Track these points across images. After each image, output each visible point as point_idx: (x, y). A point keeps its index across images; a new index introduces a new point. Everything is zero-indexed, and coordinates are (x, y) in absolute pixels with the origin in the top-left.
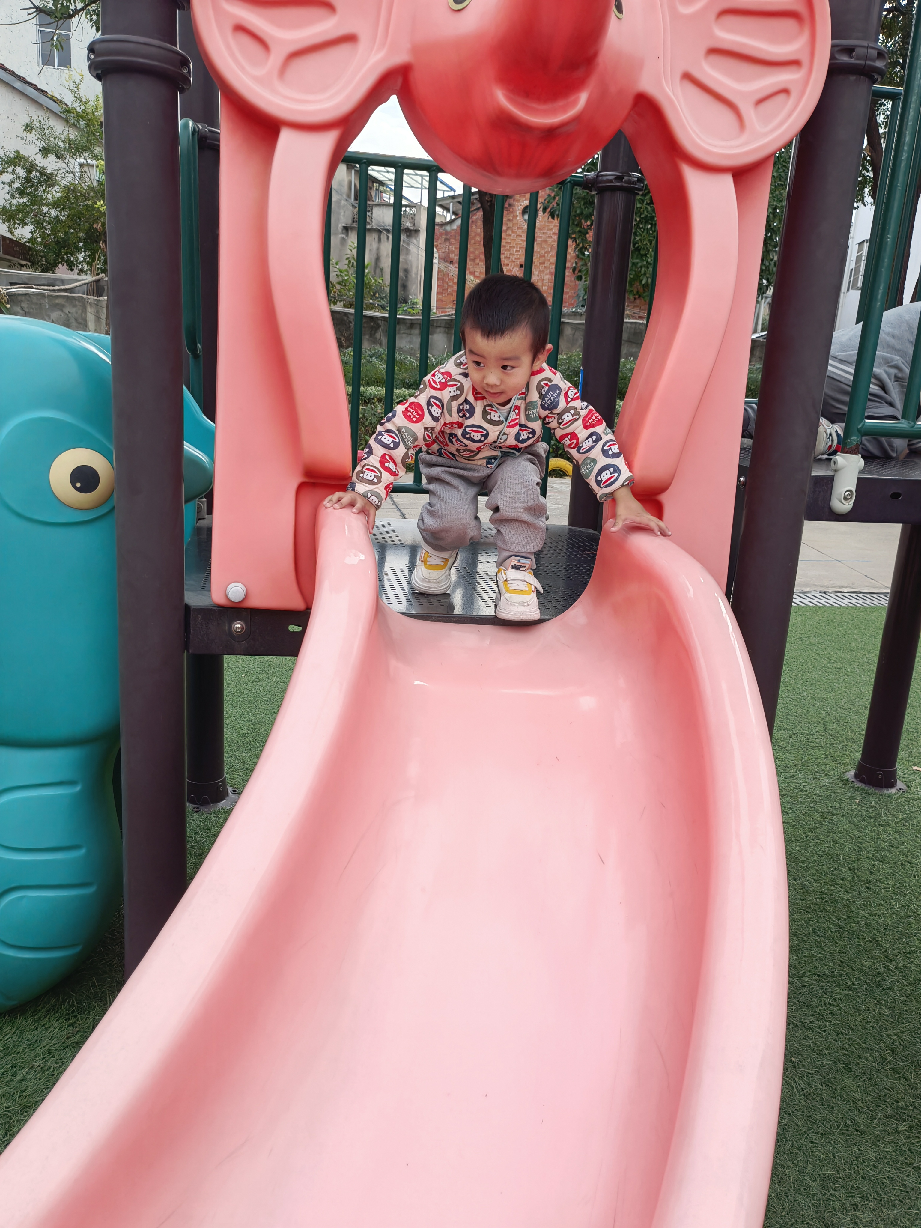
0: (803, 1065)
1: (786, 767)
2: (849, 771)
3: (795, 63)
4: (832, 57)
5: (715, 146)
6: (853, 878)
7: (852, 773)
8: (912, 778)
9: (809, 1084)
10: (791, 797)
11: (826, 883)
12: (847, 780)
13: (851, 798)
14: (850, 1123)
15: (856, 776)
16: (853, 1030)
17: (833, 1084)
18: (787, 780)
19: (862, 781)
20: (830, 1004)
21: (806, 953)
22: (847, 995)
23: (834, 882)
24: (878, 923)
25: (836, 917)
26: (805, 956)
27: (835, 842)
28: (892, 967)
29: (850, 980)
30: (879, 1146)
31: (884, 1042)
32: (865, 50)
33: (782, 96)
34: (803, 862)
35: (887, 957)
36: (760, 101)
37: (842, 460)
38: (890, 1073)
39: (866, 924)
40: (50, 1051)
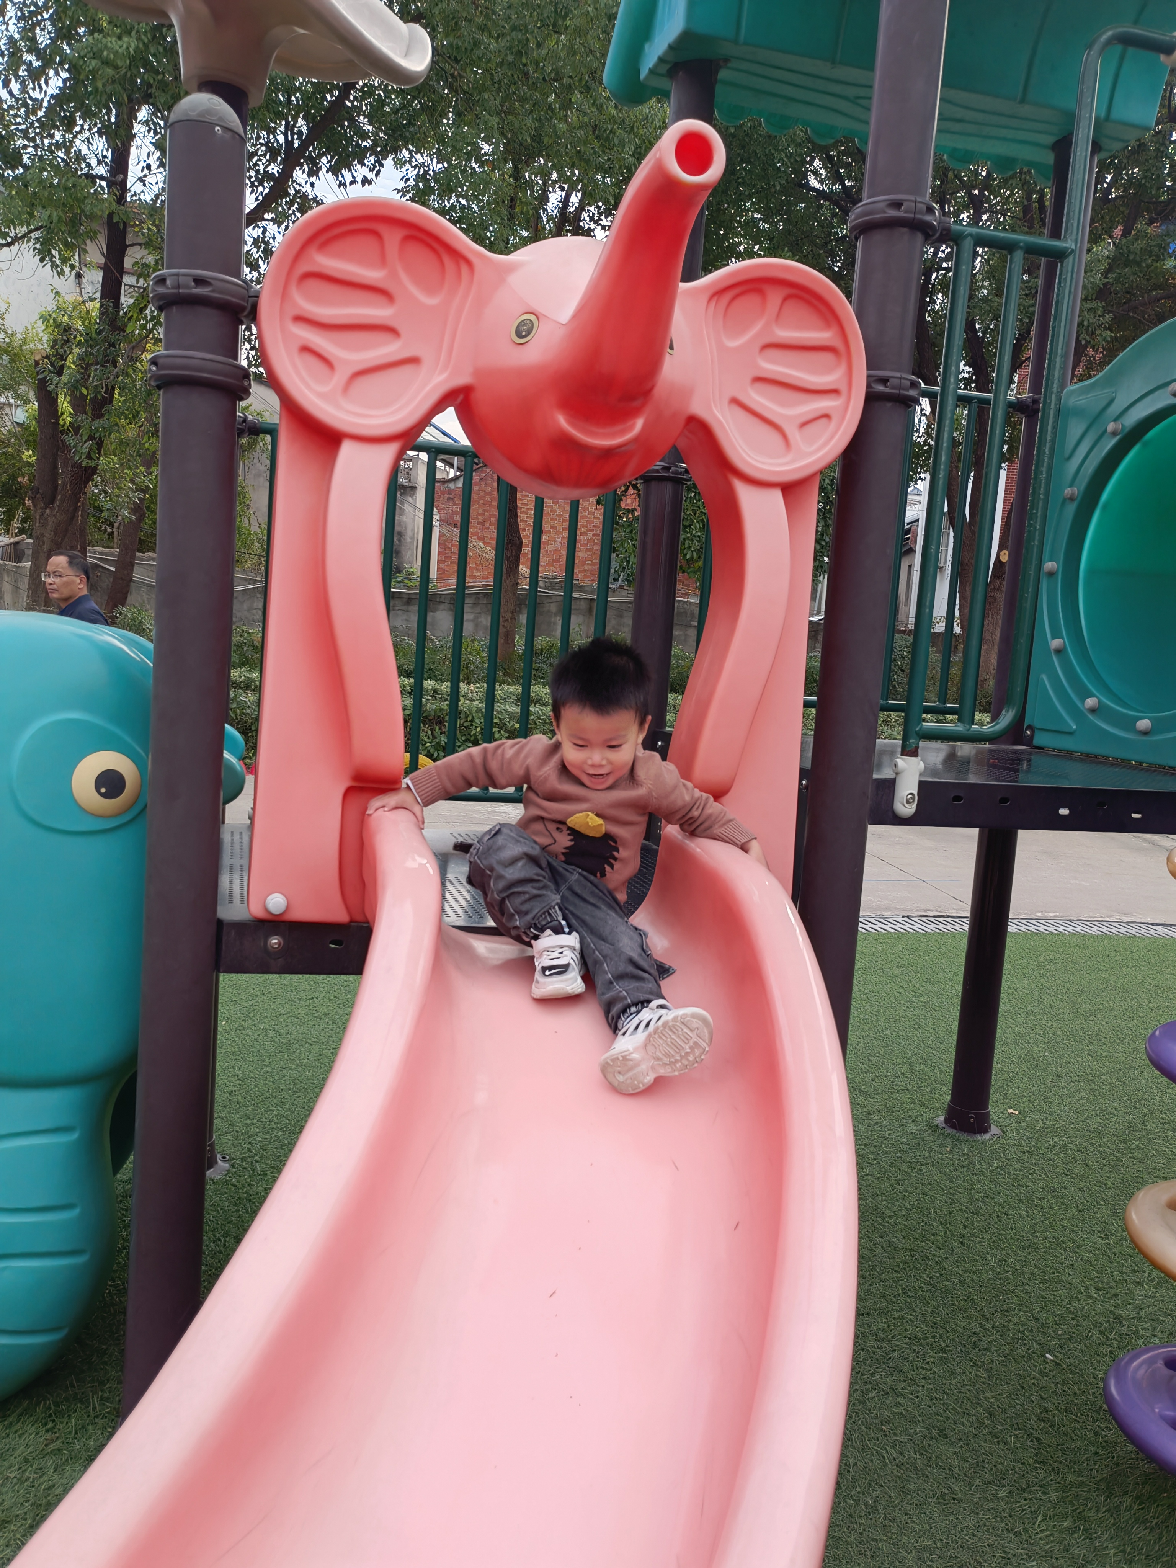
0: (895, 1434)
1: (869, 1114)
2: (938, 1116)
3: (835, 392)
4: (869, 386)
5: (763, 463)
6: (945, 1233)
7: (942, 1118)
8: (1008, 1122)
9: (901, 1454)
11: (916, 1239)
12: (937, 1126)
13: (941, 1146)
14: (947, 1491)
15: (947, 1121)
16: (948, 1394)
17: (926, 1451)
19: (953, 1126)
20: (922, 1368)
21: (896, 1315)
22: (941, 1357)
23: (924, 1239)
24: (973, 1280)
25: (928, 1276)
26: (894, 1319)
27: (925, 1194)
28: (989, 1326)
29: (944, 1342)
30: (977, 1514)
31: (982, 1406)
32: (899, 381)
33: (824, 421)
34: (890, 1217)
35: (983, 1316)
36: (804, 424)
37: (902, 762)
38: (988, 1437)
39: (960, 1281)
40: (26, 1461)
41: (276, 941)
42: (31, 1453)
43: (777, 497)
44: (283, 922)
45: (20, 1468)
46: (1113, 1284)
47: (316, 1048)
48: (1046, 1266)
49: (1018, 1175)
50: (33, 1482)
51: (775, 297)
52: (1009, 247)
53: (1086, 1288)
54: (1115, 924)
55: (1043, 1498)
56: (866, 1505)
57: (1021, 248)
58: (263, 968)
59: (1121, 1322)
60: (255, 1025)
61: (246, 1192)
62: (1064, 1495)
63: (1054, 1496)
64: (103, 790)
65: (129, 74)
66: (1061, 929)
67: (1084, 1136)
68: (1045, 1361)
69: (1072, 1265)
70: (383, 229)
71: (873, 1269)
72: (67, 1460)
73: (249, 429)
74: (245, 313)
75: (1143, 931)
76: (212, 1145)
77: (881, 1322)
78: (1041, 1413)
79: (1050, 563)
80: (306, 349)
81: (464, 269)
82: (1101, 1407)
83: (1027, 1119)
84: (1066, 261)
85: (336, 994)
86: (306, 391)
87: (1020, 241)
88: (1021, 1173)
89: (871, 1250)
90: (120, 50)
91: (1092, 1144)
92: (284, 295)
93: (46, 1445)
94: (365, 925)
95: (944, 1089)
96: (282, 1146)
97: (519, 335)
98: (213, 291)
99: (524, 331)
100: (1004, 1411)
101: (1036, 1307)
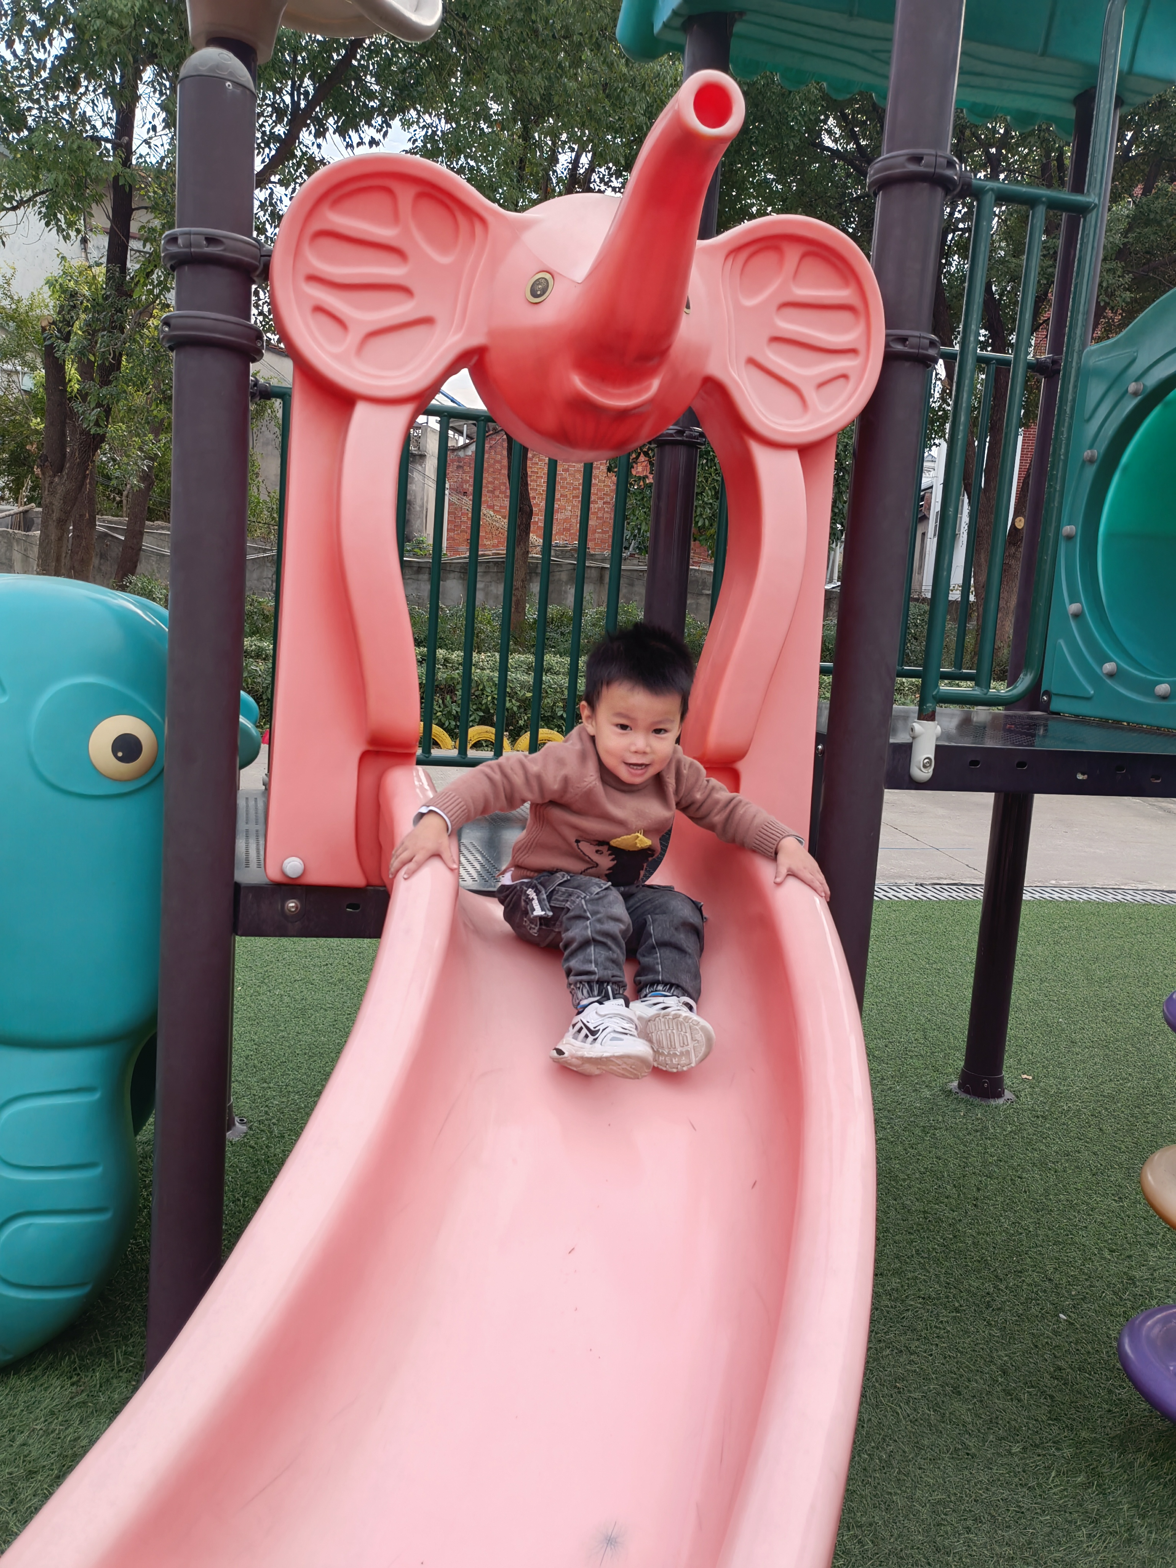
0: (909, 1391)
1: (883, 1079)
2: (952, 1081)
3: (853, 351)
4: (887, 345)
5: (781, 425)
6: (959, 1196)
7: (956, 1083)
8: (1021, 1087)
9: (915, 1410)
10: (889, 1111)
11: (929, 1202)
12: (951, 1091)
13: (954, 1110)
14: (960, 1447)
15: (960, 1086)
16: (961, 1353)
17: (940, 1408)
18: (884, 1093)
19: (967, 1092)
20: (936, 1327)
21: (910, 1275)
22: (955, 1317)
23: (938, 1201)
24: (986, 1241)
25: (941, 1238)
26: (908, 1279)
27: (939, 1158)
28: (1002, 1287)
29: (958, 1301)
30: (991, 1469)
31: (995, 1364)
32: (918, 340)
33: (842, 380)
34: (904, 1180)
35: (996, 1276)
36: (821, 385)
37: (919, 727)
38: (1002, 1394)
39: (974, 1243)
40: (52, 1413)
41: (293, 905)
42: (57, 1405)
43: (794, 458)
44: (300, 885)
45: (46, 1421)
46: (1127, 1246)
47: (330, 1014)
48: (1059, 1228)
49: (1032, 1139)
50: (59, 1433)
51: (793, 254)
52: (1031, 202)
53: (1100, 1249)
54: (1131, 892)
55: (1056, 1453)
56: (880, 1459)
57: (1043, 203)
58: (282, 932)
59: (1134, 1283)
60: (270, 991)
61: (264, 1154)
62: (1078, 1451)
63: (1067, 1452)
64: (120, 754)
65: (134, 34)
66: (1075, 896)
67: (1098, 1101)
68: (1059, 1321)
69: (1086, 1227)
70: (396, 186)
71: (887, 1231)
72: (92, 1412)
73: (261, 392)
74: (258, 272)
75: (1158, 899)
76: (231, 1107)
77: (895, 1282)
78: (1055, 1371)
79: (1068, 527)
80: (319, 309)
81: (478, 227)
82: (1114, 1366)
83: (1042, 1084)
84: (1088, 217)
85: (350, 961)
86: (319, 351)
87: (1042, 196)
88: (1035, 1137)
89: (886, 1213)
90: (125, 10)
91: (1106, 1109)
92: (297, 253)
93: (72, 1398)
94: (382, 889)
95: (958, 1054)
96: (299, 1109)
97: (534, 294)
98: (224, 250)
99: (539, 290)
100: (1017, 1369)
101: (1050, 1269)
